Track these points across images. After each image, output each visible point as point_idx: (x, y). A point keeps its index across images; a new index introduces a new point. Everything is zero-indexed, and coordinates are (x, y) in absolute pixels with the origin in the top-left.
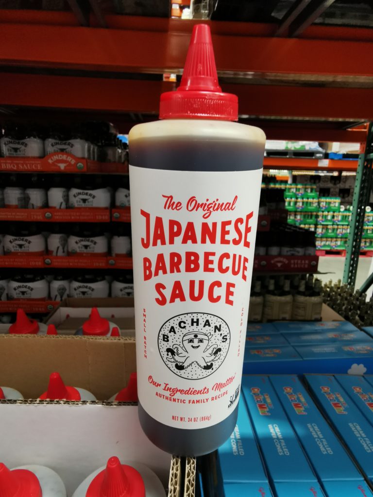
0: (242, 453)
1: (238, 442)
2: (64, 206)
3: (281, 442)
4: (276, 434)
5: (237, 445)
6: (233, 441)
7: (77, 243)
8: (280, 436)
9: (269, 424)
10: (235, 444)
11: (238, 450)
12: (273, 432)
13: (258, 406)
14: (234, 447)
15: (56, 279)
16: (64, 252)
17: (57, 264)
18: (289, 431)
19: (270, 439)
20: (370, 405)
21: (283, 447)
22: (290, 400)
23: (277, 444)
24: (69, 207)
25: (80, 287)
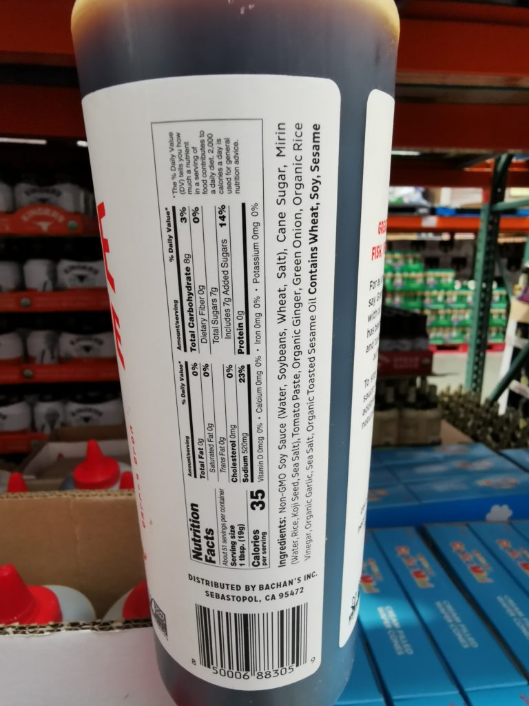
2: (49, 287)
7: (72, 343)
15: (43, 400)
16: (53, 357)
17: (43, 376)
20: (525, 566)
24: (58, 288)
25: (80, 411)
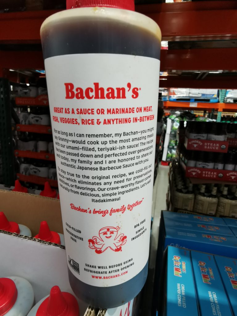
0: (185, 306)
1: (183, 297)
3: (216, 306)
4: (214, 299)
5: (182, 300)
6: (179, 296)
8: (216, 302)
9: (209, 291)
10: (181, 299)
11: (182, 303)
12: (211, 297)
13: (202, 275)
14: (179, 300)
18: (224, 300)
19: (208, 302)
21: (217, 310)
22: (229, 277)
23: (213, 307)
